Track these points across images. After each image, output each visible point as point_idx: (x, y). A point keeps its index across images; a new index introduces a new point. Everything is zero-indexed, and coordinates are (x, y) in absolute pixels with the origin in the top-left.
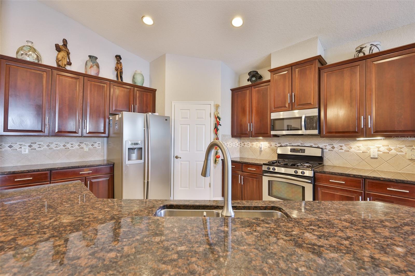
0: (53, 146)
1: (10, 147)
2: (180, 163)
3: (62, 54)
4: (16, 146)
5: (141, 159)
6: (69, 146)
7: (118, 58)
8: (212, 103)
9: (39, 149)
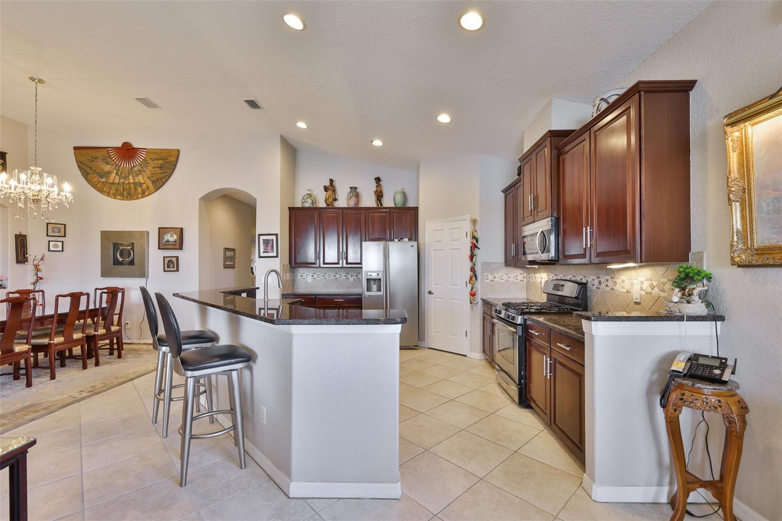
0: (326, 276)
1: (302, 276)
2: (433, 301)
3: (330, 192)
4: (304, 276)
5: (380, 291)
6: (338, 276)
7: (378, 180)
8: (468, 217)
9: (318, 278)
